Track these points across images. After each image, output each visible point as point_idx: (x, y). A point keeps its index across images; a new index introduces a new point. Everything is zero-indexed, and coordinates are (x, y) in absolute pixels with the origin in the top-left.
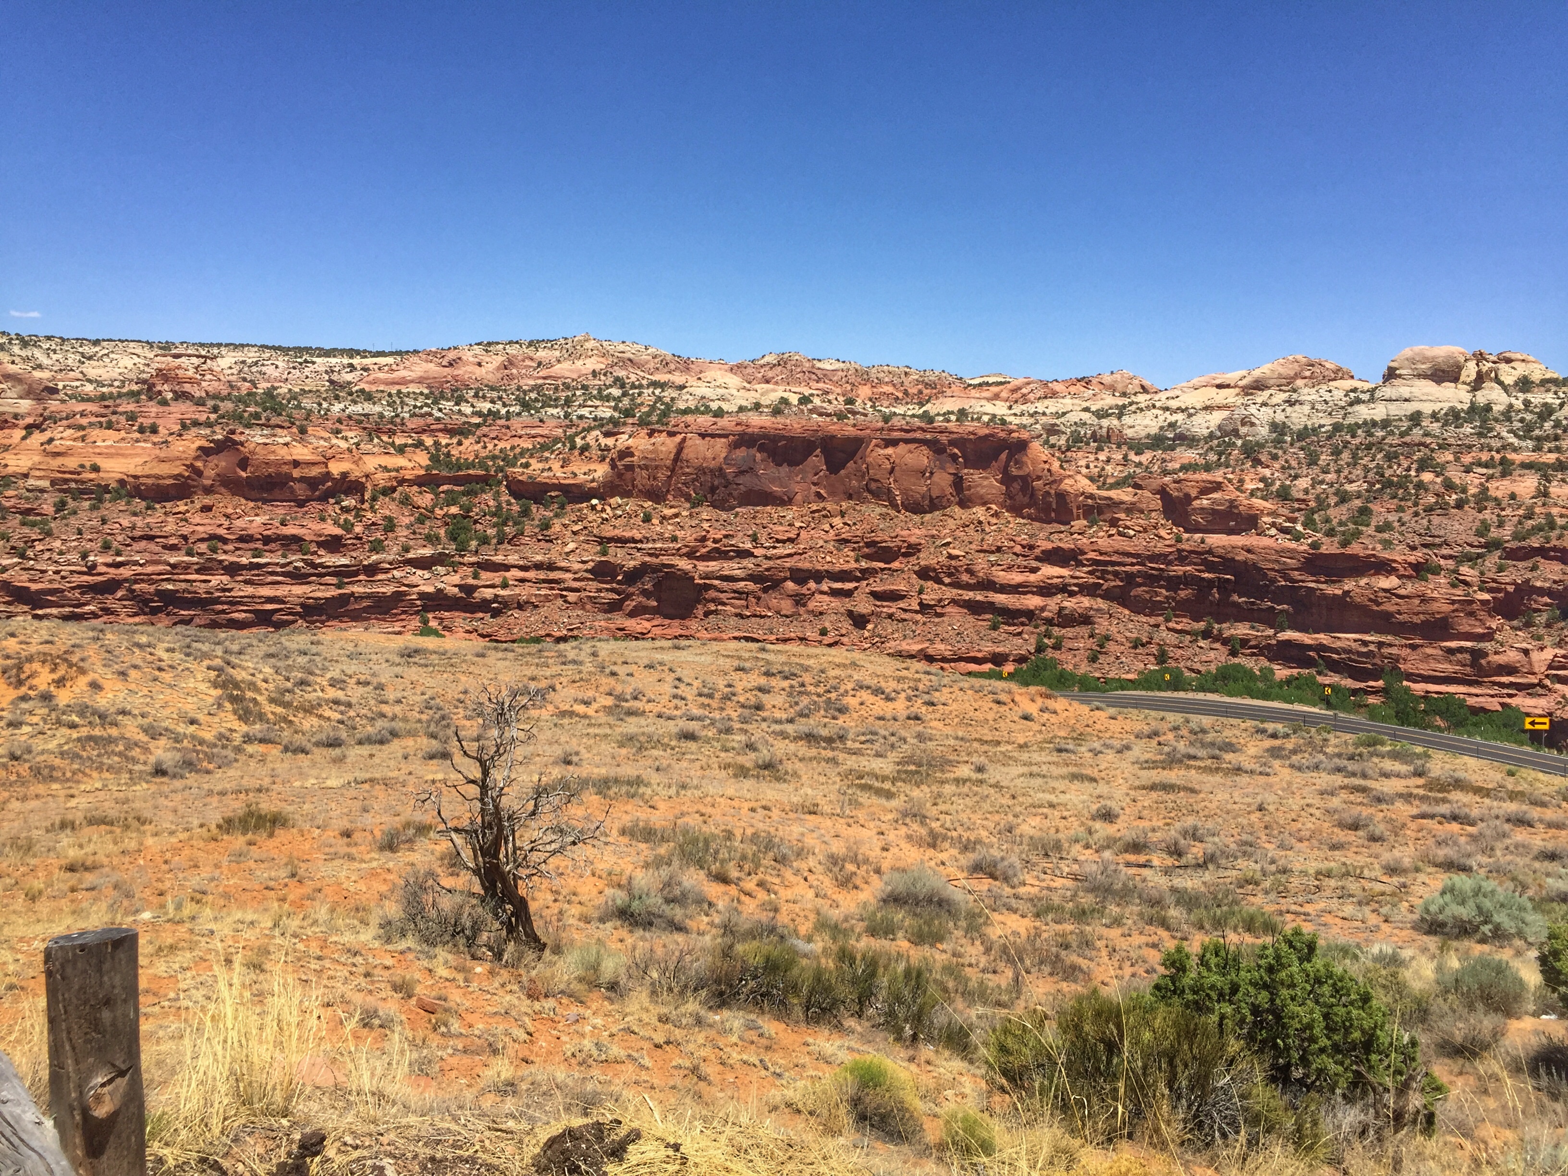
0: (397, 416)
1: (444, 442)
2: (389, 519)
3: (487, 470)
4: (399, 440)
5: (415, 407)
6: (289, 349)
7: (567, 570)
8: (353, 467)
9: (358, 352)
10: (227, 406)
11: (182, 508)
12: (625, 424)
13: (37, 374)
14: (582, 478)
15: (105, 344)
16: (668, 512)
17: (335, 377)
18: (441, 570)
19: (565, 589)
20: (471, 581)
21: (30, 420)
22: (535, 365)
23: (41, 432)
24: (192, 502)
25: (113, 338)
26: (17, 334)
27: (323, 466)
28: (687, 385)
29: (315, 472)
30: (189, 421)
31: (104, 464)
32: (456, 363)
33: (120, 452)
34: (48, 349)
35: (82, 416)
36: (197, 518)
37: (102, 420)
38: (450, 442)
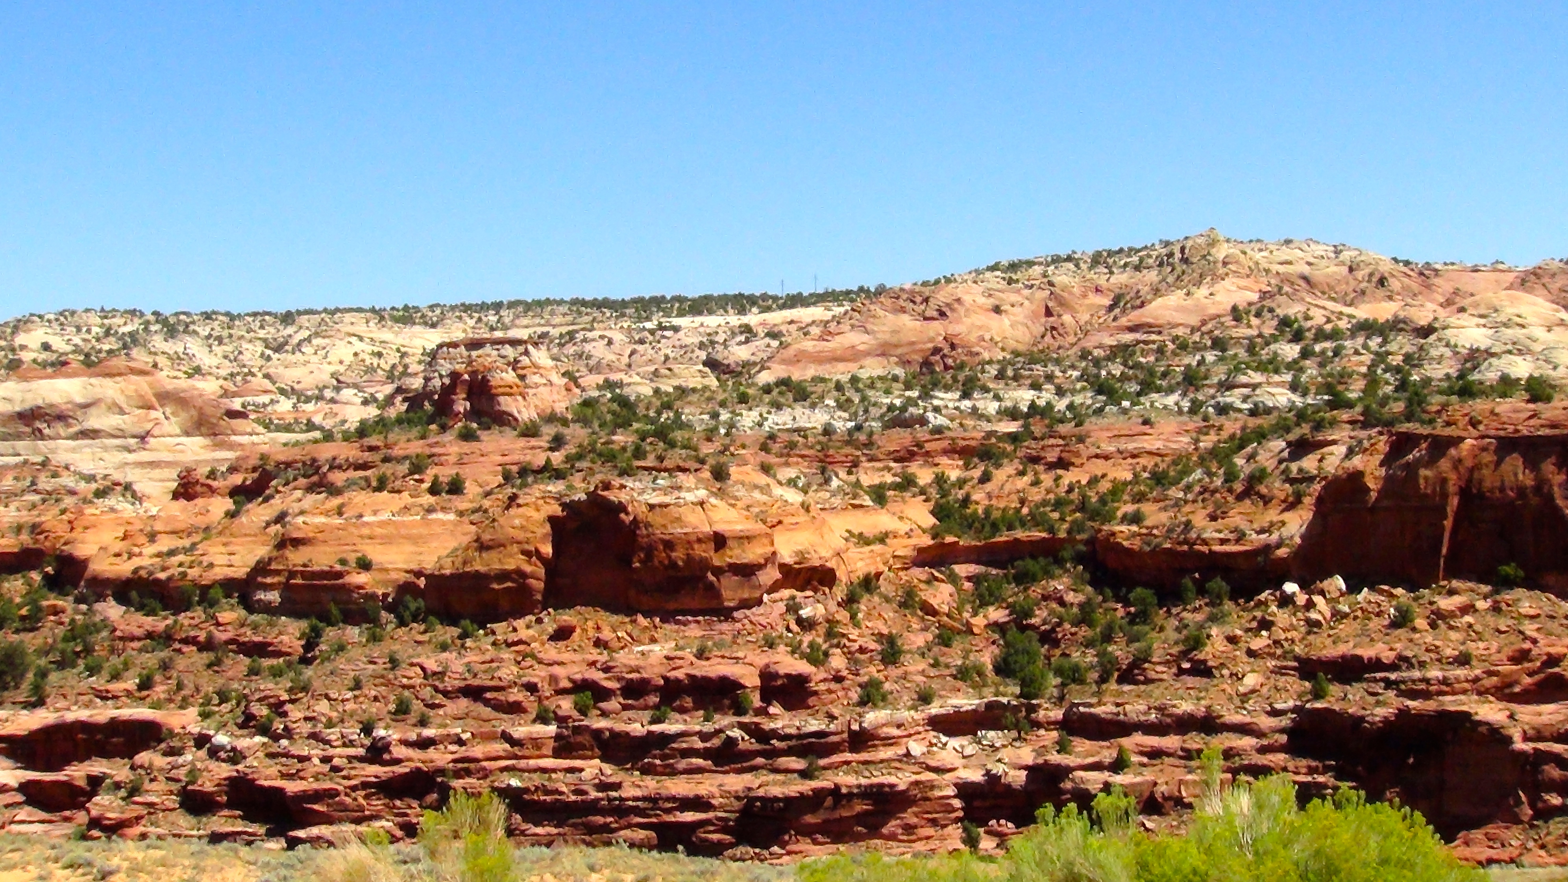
0: (859, 428)
1: (954, 475)
2: (886, 640)
3: (1051, 530)
4: (869, 477)
5: (891, 408)
6: (624, 304)
7: (1243, 729)
9: (752, 300)
10: (578, 435)
11: (523, 634)
13: (199, 386)
14: (1255, 540)
15: (301, 319)
16: (1446, 603)
17: (720, 354)
18: (996, 738)
20: (1055, 758)
21: (236, 480)
22: (1107, 302)
23: (267, 500)
24: (539, 621)
25: (315, 307)
26: (156, 313)
27: (766, 541)
28: (1437, 325)
29: (752, 554)
30: (515, 469)
31: (376, 554)
32: (953, 310)
33: (403, 531)
34: (209, 337)
35: (331, 468)
36: (551, 652)
37: (368, 473)
38: (964, 473)
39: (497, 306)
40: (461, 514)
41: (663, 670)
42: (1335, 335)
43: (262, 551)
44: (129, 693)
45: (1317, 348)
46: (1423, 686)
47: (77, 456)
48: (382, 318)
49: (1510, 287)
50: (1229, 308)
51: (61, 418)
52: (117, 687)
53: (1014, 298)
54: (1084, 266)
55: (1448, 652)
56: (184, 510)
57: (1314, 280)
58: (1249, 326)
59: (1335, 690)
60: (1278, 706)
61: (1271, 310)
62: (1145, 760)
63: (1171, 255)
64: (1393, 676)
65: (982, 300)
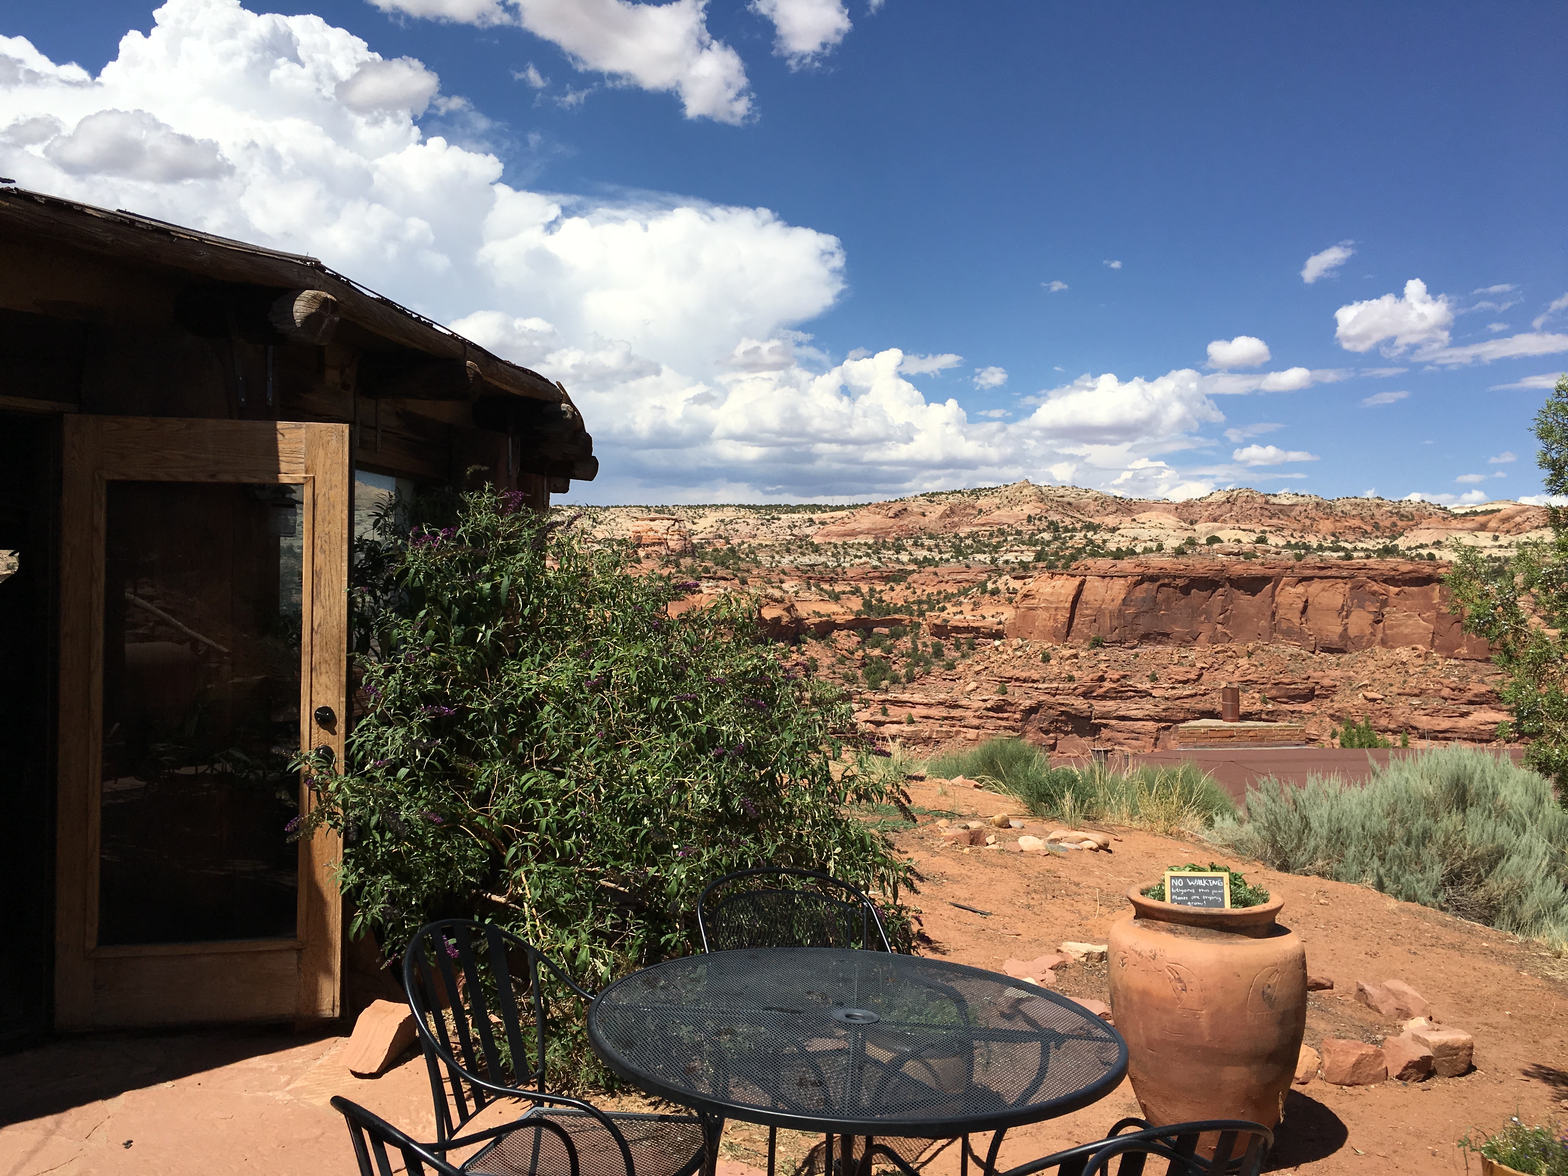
1: (878, 588)
3: (911, 614)
4: (838, 588)
5: (856, 557)
7: (967, 708)
8: (786, 613)
9: (818, 508)
12: (1035, 568)
14: (990, 621)
16: (1067, 652)
17: (795, 531)
19: (966, 726)
20: (880, 717)
28: (1121, 527)
38: (883, 588)
39: (704, 507)
42: (1074, 530)
45: (1062, 536)
46: (1049, 691)
49: (1169, 512)
50: (1027, 516)
53: (931, 509)
54: (966, 495)
55: (1064, 675)
57: (1074, 504)
58: (1034, 525)
59: (1010, 690)
60: (984, 697)
61: (1046, 518)
62: (921, 720)
63: (1006, 491)
64: (1036, 685)
65: (916, 509)
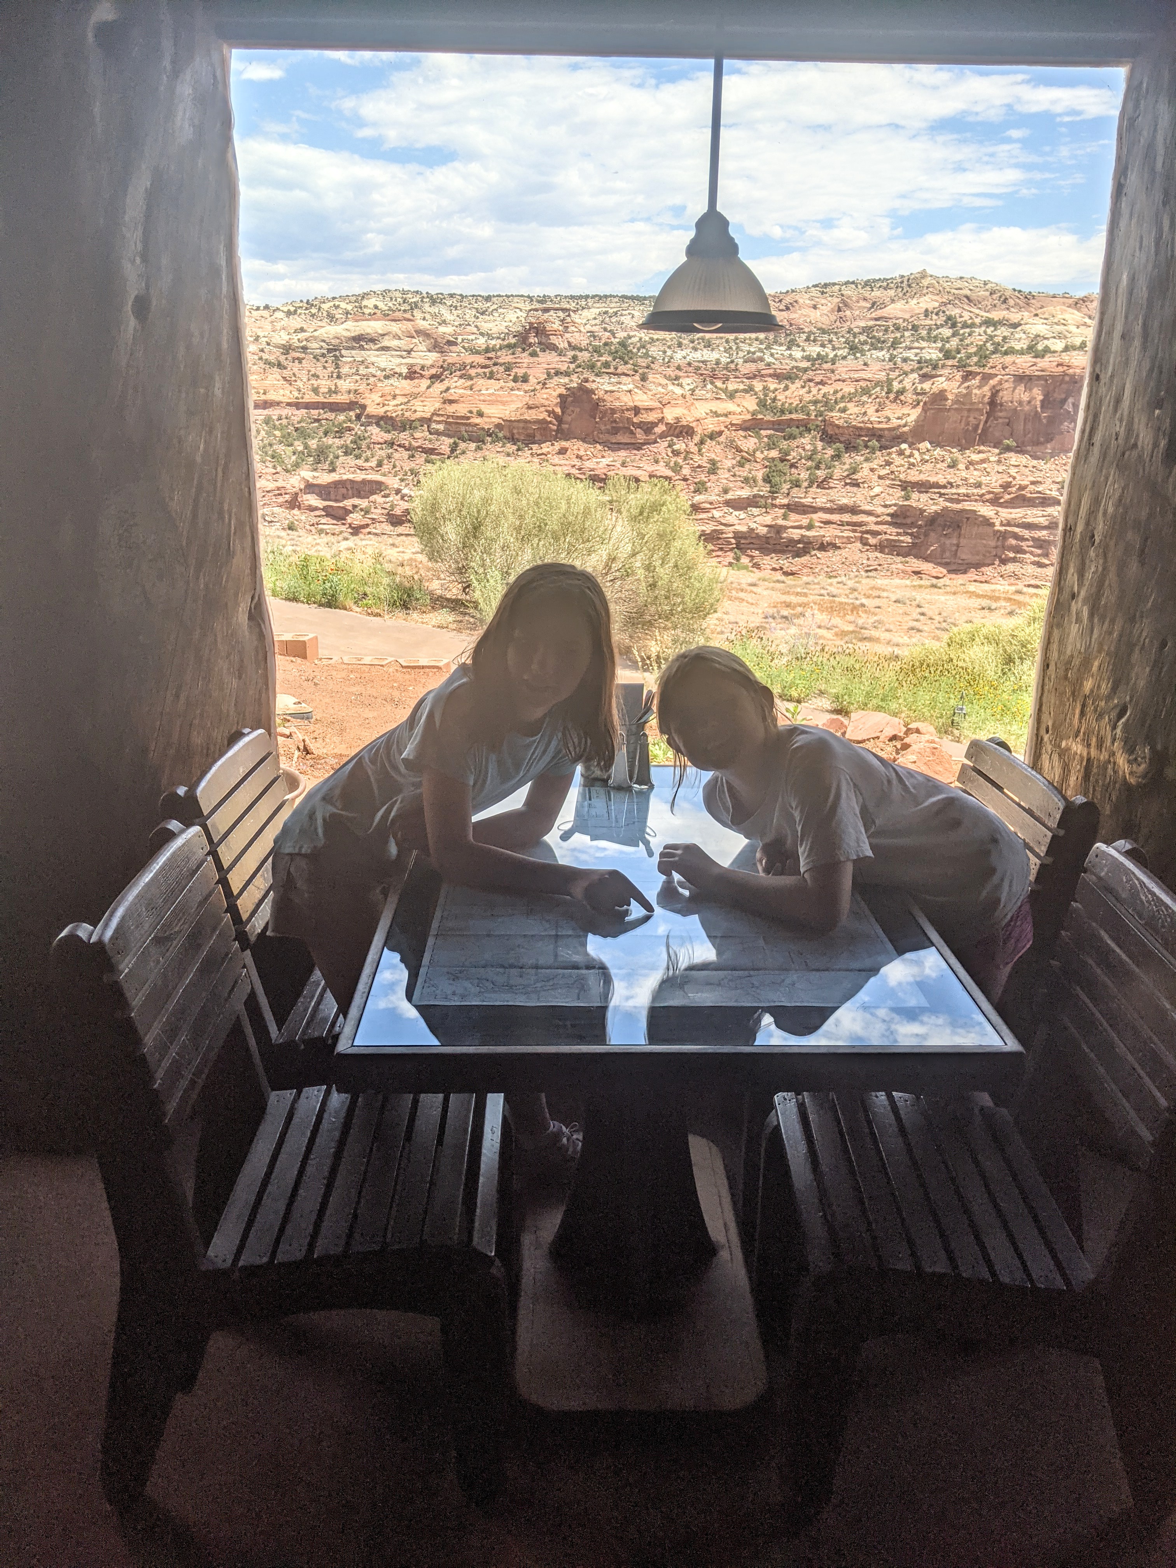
0: (732, 362)
1: (772, 387)
2: (713, 462)
3: (808, 414)
4: (732, 386)
5: (749, 352)
6: (645, 298)
7: (869, 513)
8: (686, 412)
10: (584, 356)
11: (545, 450)
12: (943, 366)
13: (442, 329)
14: (895, 422)
15: (494, 299)
16: (975, 457)
18: (755, 511)
19: (867, 532)
20: (780, 522)
21: (433, 371)
22: (869, 305)
23: (441, 381)
24: (553, 445)
25: (501, 294)
26: (427, 293)
27: (659, 411)
28: (1022, 322)
29: (652, 417)
30: (553, 371)
31: (486, 409)
32: (793, 306)
33: (499, 399)
34: (451, 306)
35: (471, 367)
36: (556, 460)
37: (486, 370)
38: (778, 386)
39: (587, 297)
40: (526, 392)
41: (605, 471)
42: (973, 325)
43: (437, 405)
44: (372, 468)
45: (961, 332)
46: (956, 496)
47: (379, 359)
48: (532, 300)
49: (1069, 306)
50: (923, 310)
51: (373, 340)
52: (367, 465)
53: (823, 301)
54: (859, 287)
55: (972, 481)
56: (409, 385)
57: (972, 298)
58: (931, 319)
59: (915, 495)
60: (887, 503)
61: (944, 312)
62: (822, 525)
63: (902, 282)
64: (942, 491)
65: (808, 302)
